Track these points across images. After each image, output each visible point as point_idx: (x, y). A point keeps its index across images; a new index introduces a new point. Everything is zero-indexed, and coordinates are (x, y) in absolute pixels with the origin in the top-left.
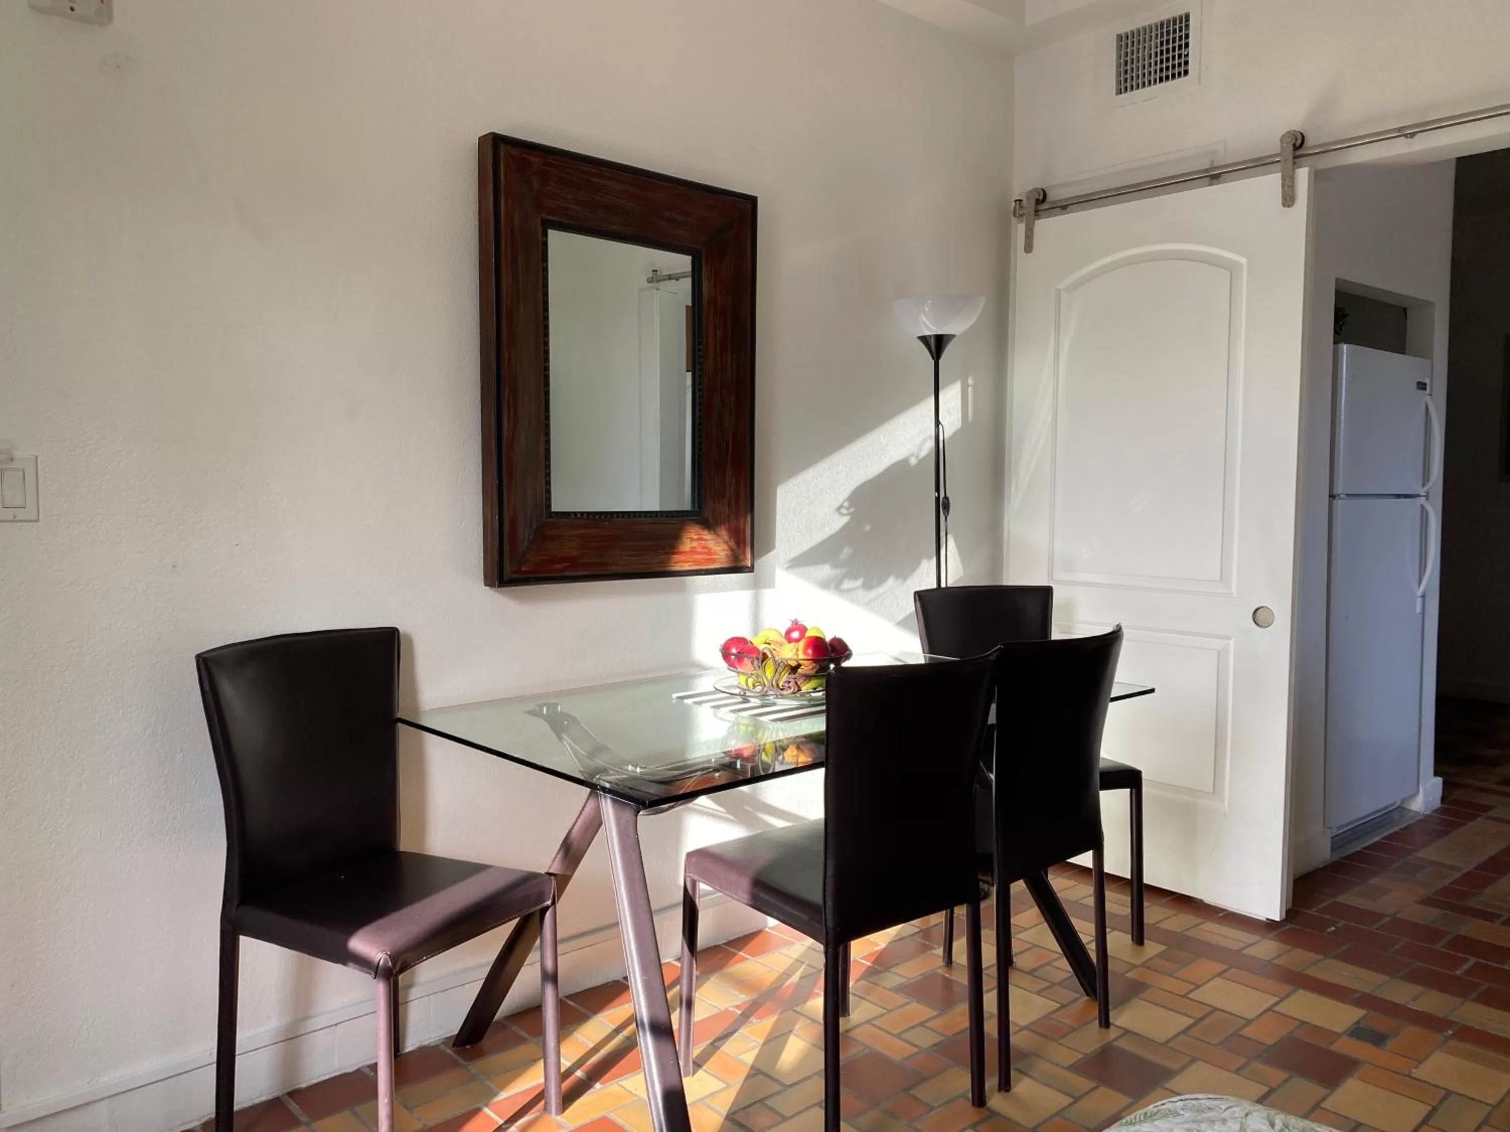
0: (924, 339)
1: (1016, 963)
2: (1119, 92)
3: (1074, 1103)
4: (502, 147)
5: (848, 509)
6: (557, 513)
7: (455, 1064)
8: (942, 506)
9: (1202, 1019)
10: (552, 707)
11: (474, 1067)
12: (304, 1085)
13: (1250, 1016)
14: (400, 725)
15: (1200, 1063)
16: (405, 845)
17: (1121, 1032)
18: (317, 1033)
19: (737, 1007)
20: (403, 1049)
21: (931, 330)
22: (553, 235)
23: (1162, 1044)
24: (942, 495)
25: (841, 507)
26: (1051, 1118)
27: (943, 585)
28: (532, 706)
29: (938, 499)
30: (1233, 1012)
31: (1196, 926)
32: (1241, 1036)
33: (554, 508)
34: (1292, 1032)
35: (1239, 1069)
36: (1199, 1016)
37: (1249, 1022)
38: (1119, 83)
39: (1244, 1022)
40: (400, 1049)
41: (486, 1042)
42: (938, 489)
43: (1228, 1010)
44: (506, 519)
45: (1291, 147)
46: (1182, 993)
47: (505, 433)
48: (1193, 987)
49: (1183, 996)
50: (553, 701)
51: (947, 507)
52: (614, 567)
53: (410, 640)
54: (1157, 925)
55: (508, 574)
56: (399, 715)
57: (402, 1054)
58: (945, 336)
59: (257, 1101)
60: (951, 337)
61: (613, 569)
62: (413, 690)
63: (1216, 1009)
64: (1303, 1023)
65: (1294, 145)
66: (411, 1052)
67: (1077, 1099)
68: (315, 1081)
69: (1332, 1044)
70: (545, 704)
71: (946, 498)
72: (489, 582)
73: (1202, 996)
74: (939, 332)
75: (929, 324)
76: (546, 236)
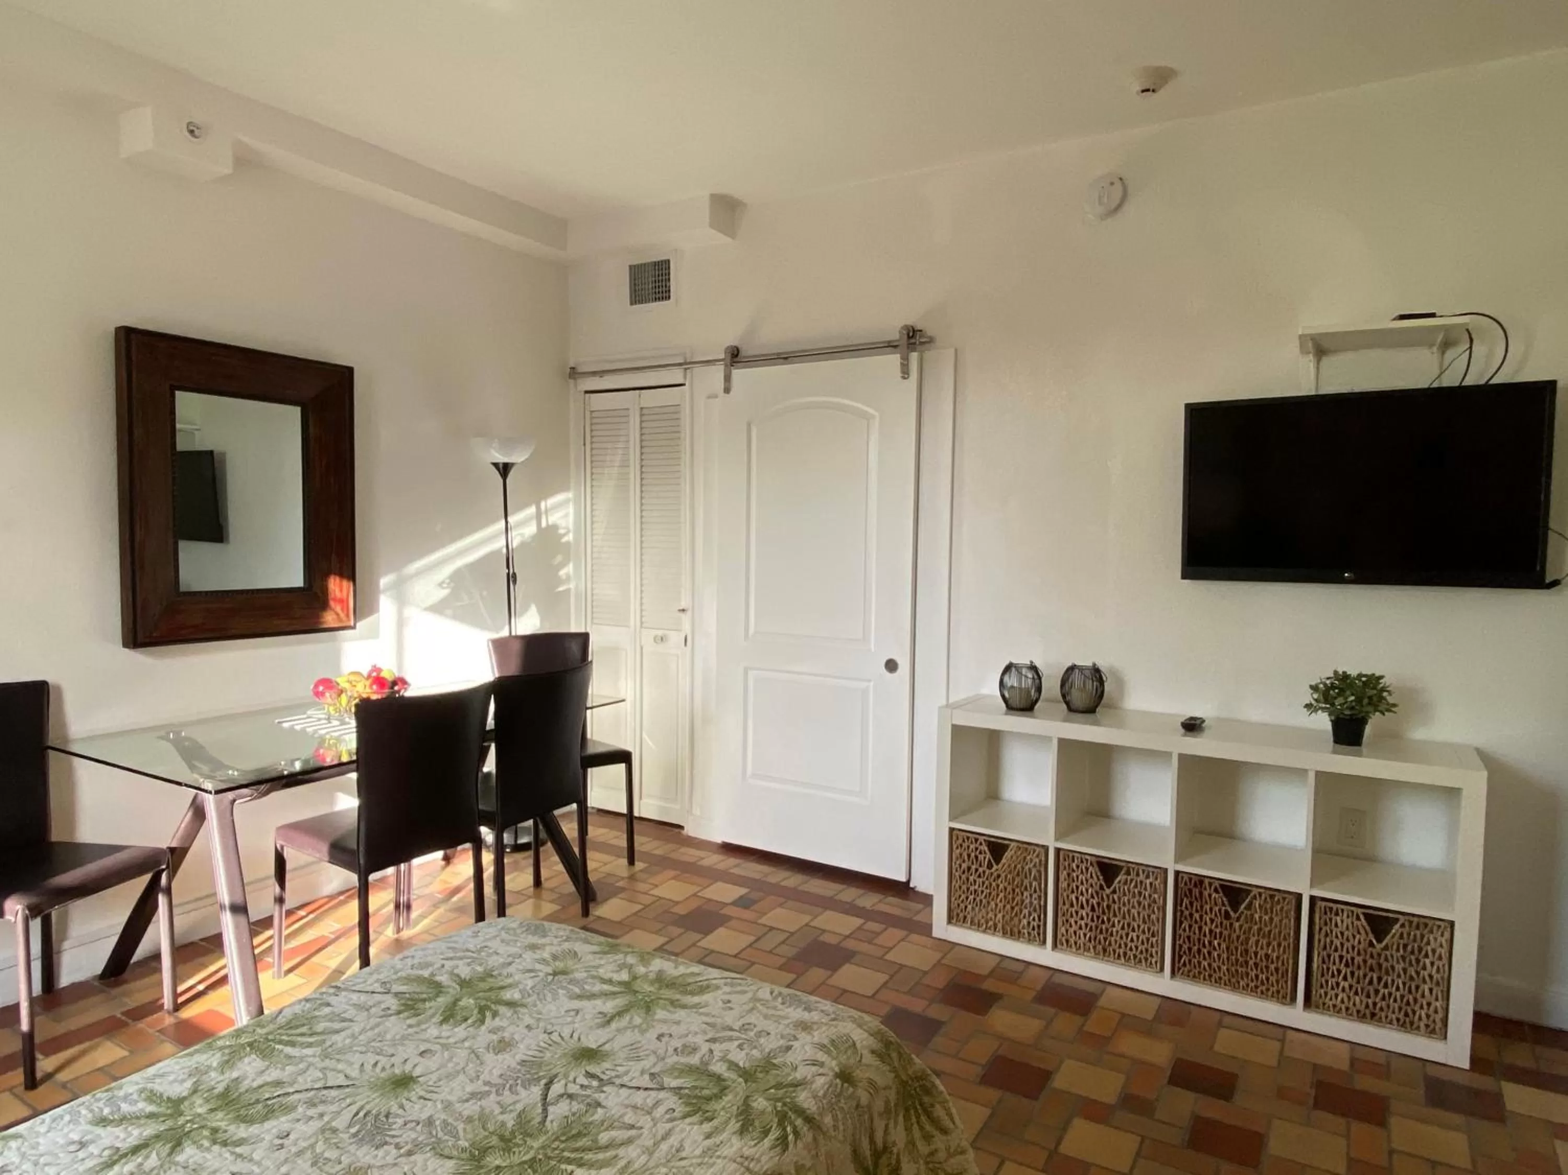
0: (496, 465)
2: (632, 304)
4: (133, 336)
5: (449, 584)
6: (185, 593)
7: (102, 991)
8: (512, 578)
9: (649, 905)
10: (177, 733)
11: (116, 991)
13: (679, 900)
14: (51, 752)
15: (636, 930)
16: (56, 836)
19: (331, 933)
21: (502, 459)
22: (177, 393)
23: (618, 922)
24: (511, 571)
25: (443, 582)
27: (513, 634)
28: (163, 733)
29: (508, 574)
30: (670, 899)
31: (673, 850)
32: (669, 912)
33: (182, 589)
34: (700, 906)
35: (656, 931)
36: (647, 903)
38: (631, 297)
41: (126, 975)
42: (508, 567)
44: (139, 599)
45: (906, 336)
46: (644, 892)
47: (138, 538)
48: (654, 886)
50: (178, 729)
51: (515, 582)
53: (58, 689)
54: (651, 852)
55: (140, 638)
56: (50, 744)
60: (513, 464)
61: (233, 632)
62: (63, 725)
63: (662, 898)
64: (710, 900)
65: (908, 335)
66: (64, 988)
69: (722, 909)
70: (171, 731)
71: (514, 574)
72: (126, 645)
73: (655, 892)
74: (506, 460)
75: (497, 455)
76: (173, 396)
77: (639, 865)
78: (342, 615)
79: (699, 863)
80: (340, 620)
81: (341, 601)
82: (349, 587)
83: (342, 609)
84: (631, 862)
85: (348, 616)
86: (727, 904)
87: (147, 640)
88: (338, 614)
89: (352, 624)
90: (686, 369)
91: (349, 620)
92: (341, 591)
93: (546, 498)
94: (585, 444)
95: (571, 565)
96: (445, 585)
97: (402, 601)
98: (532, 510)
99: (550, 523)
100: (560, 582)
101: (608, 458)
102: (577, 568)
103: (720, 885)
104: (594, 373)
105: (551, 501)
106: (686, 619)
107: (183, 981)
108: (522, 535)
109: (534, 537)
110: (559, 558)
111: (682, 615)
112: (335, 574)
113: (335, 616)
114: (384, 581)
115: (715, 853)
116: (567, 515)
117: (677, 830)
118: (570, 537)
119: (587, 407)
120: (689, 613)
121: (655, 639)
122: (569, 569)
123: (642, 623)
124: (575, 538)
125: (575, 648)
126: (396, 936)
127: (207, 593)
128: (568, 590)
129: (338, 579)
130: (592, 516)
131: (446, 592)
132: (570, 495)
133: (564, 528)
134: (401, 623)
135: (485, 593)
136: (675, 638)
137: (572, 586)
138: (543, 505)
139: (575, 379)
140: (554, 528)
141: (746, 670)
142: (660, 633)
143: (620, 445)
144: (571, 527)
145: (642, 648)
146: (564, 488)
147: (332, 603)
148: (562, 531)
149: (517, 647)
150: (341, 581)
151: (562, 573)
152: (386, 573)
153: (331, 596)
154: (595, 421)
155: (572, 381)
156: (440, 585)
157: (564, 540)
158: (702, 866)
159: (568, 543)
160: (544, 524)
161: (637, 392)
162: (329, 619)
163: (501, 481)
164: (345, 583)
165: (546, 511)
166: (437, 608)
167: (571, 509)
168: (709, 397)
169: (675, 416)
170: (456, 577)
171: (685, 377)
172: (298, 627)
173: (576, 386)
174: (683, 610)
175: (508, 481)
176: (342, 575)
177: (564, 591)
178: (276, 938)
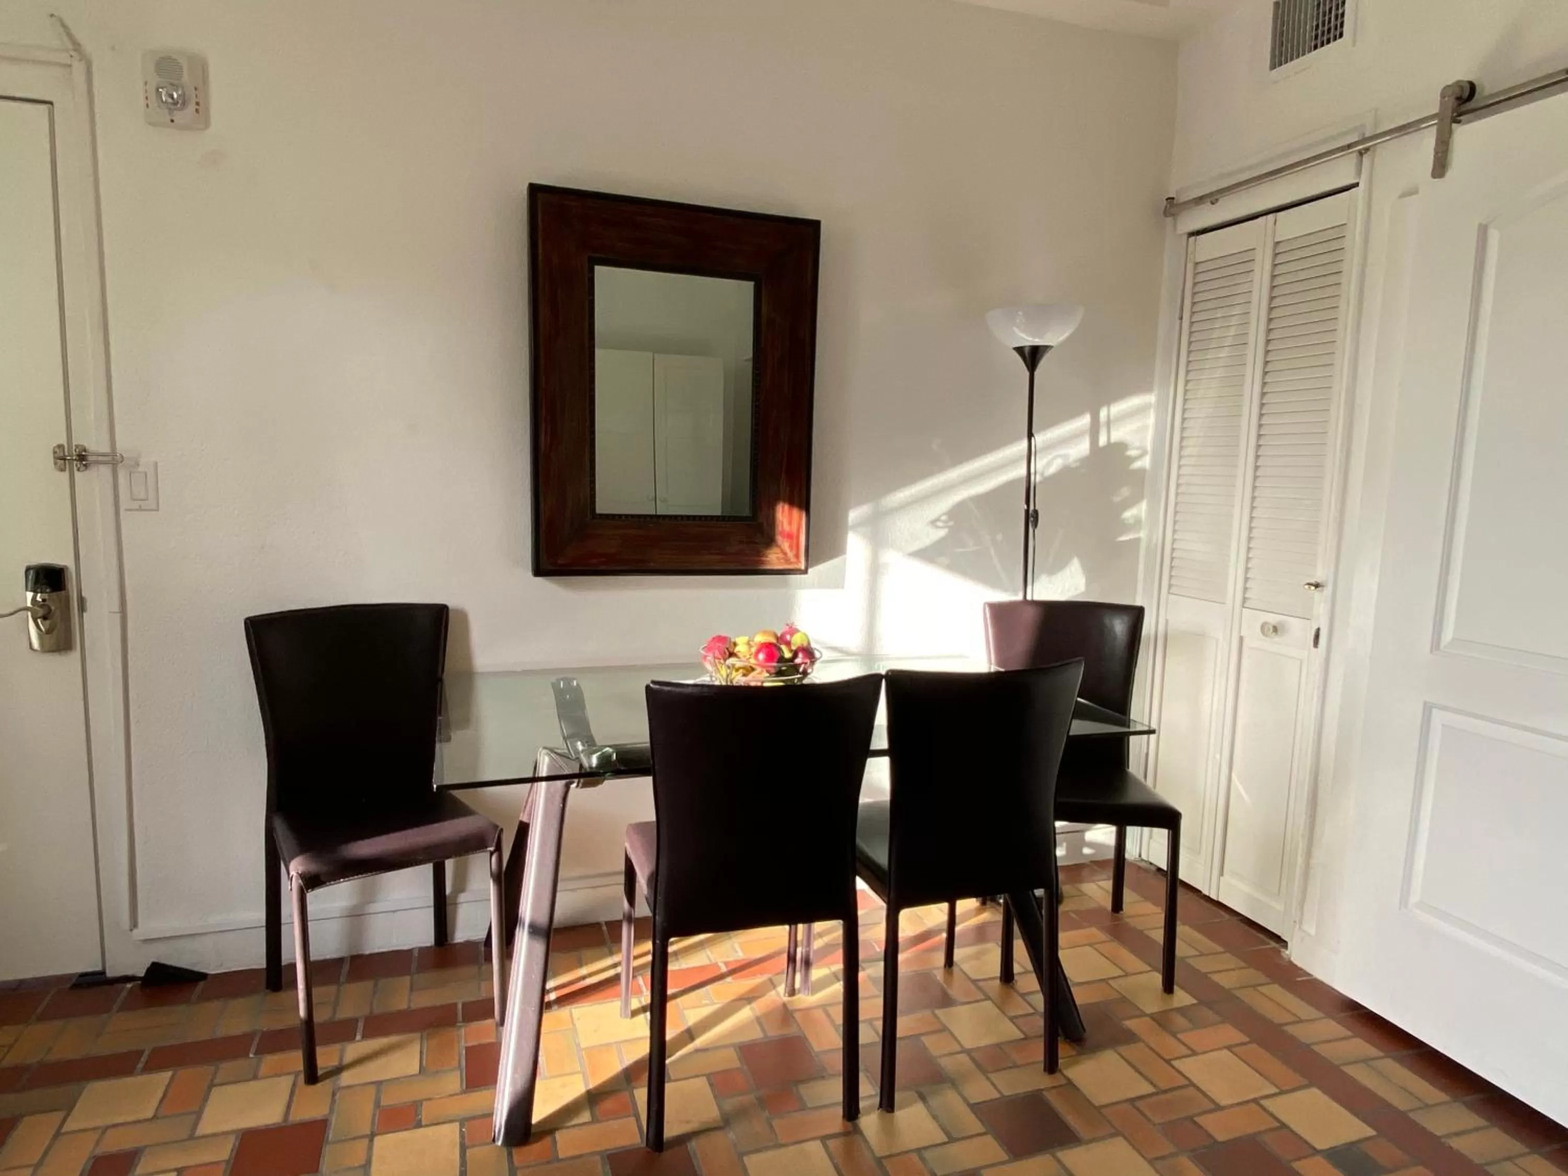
0: (1020, 350)
1: (1016, 981)
2: (1273, 67)
3: (948, 1143)
5: (946, 522)
6: (601, 515)
8: (1031, 518)
9: (1165, 1092)
10: (568, 681)
12: (367, 952)
13: (1224, 1102)
15: (1120, 1139)
17: (1064, 1082)
18: (380, 915)
20: (453, 939)
21: (1029, 340)
22: (599, 269)
23: (1095, 1107)
24: (1032, 508)
25: (938, 520)
26: (907, 1152)
27: (1029, 598)
29: (1027, 511)
30: (1209, 1093)
31: (1254, 986)
32: (1195, 1123)
33: (598, 511)
34: (1260, 1133)
35: (1157, 1159)
36: (1163, 1085)
37: (1218, 1108)
38: (1273, 56)
39: (1213, 1106)
40: (449, 939)
42: (1028, 503)
43: (1203, 1089)
46: (1167, 1057)
48: (1189, 1052)
49: (1168, 1062)
50: (569, 676)
51: (1036, 525)
52: (652, 564)
54: (1209, 975)
55: (544, 565)
57: (450, 944)
58: (1041, 348)
59: (328, 957)
60: (1047, 348)
63: (1192, 1084)
64: (1283, 1126)
67: (952, 1140)
68: (376, 951)
69: (1299, 1159)
70: (562, 679)
71: (1036, 512)
72: (537, 572)
73: (1189, 1066)
74: (1037, 342)
75: (1023, 335)
76: (592, 271)
77: (1181, 997)
78: (791, 555)
79: (1291, 1030)
80: (787, 561)
81: (789, 536)
82: (800, 518)
83: (791, 547)
84: (1168, 987)
85: (797, 556)
86: (1316, 1152)
87: (551, 568)
88: (785, 554)
89: (803, 567)
90: (1361, 153)
91: (799, 561)
92: (790, 523)
93: (1108, 402)
94: (1181, 318)
95: (1144, 505)
96: (940, 524)
97: (877, 542)
98: (1085, 420)
99: (1113, 440)
100: (1126, 528)
101: (1215, 334)
102: (1152, 511)
103: (1314, 1096)
104: (1200, 200)
105: (1117, 408)
106: (1320, 602)
107: (555, 975)
108: (1065, 456)
109: (1084, 461)
110: (1125, 492)
111: (1316, 594)
112: (784, 501)
113: (781, 555)
114: (853, 515)
115: (1329, 1015)
116: (1144, 428)
117: (1273, 944)
118: (1145, 463)
119: (1190, 256)
120: (1328, 591)
121: (1263, 627)
122: (1140, 510)
123: (1245, 600)
124: (1155, 462)
125: (1119, 626)
126: (786, 999)
127: (627, 516)
128: (1137, 541)
129: (786, 507)
130: (1183, 429)
131: (942, 533)
132: (1151, 398)
133: (1137, 448)
134: (875, 570)
135: (999, 537)
136: (1300, 630)
137: (1142, 534)
138: (1103, 413)
139: (1173, 215)
140: (1119, 448)
141: (1428, 709)
142: (1272, 619)
143: (1237, 310)
144: (1149, 448)
145: (1241, 639)
146: (1143, 387)
147: (779, 539)
148: (1132, 453)
149: (1030, 616)
150: (790, 510)
151: (1129, 514)
152: (859, 503)
153: (779, 528)
154: (1200, 278)
155: (1169, 220)
156: (933, 523)
157: (1137, 465)
158: (1292, 1039)
159: (1142, 471)
160: (1103, 440)
161: (1271, 216)
162: (773, 558)
163: (1027, 374)
164: (796, 512)
165: (1109, 423)
166: (927, 555)
167: (1151, 419)
168: (1404, 195)
169: (1335, 245)
170: (957, 513)
171: (1359, 172)
172: (732, 567)
173: (1175, 226)
174: (1317, 586)
175: (1036, 373)
176: (792, 503)
177: (1130, 540)
178: (624, 964)
